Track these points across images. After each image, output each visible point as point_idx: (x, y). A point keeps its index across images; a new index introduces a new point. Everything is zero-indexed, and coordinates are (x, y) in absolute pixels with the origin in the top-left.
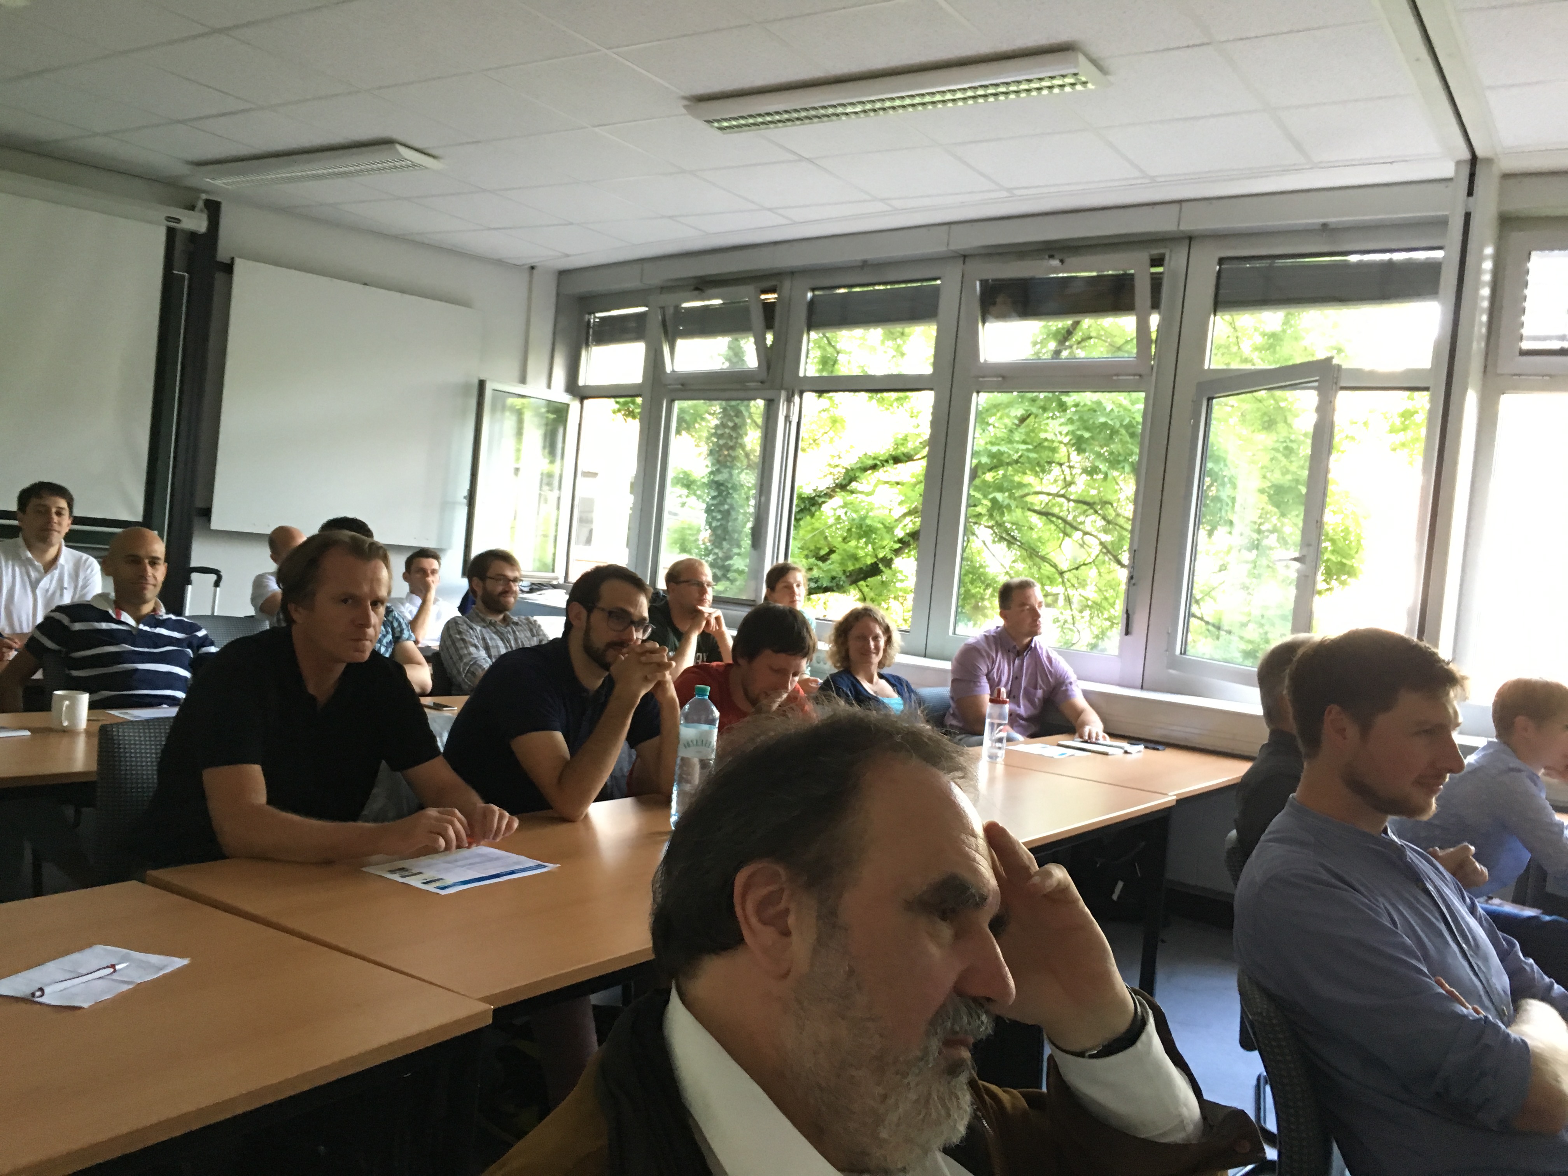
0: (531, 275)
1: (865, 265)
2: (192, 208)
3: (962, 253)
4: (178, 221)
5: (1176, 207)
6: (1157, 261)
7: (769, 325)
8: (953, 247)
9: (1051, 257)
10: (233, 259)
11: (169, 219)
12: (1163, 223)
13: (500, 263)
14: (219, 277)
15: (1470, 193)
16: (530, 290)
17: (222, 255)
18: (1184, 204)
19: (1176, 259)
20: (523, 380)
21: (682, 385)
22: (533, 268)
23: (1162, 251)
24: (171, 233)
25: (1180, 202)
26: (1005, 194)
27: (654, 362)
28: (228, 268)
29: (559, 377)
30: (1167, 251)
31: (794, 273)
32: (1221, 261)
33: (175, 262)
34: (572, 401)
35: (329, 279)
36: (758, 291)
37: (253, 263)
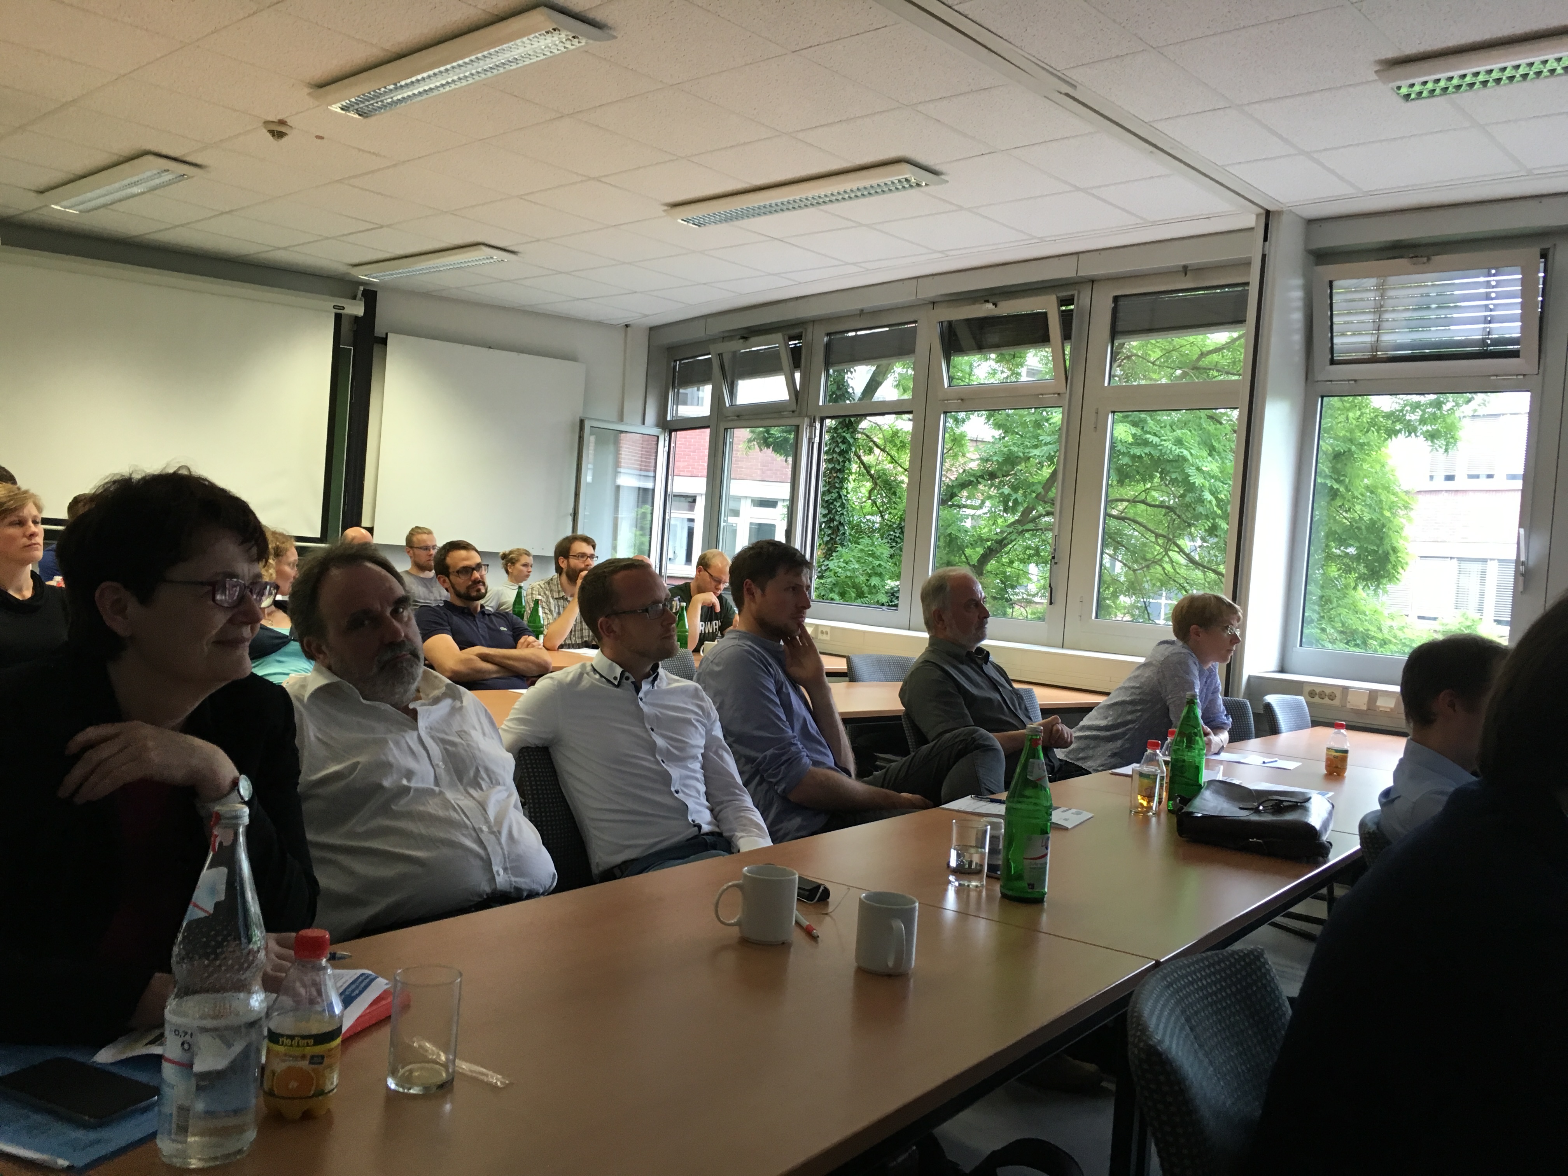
0: (626, 332)
1: (862, 312)
2: (354, 298)
3: (932, 300)
4: (343, 308)
5: (1075, 257)
6: (1069, 301)
7: (796, 364)
8: (920, 296)
9: (987, 301)
10: (387, 334)
11: (335, 307)
12: (1066, 271)
13: (599, 324)
14: (377, 349)
15: (1265, 239)
16: (625, 343)
17: (379, 331)
18: (1081, 255)
19: (1084, 298)
20: (621, 419)
21: (738, 416)
22: (627, 326)
23: (1070, 293)
24: (338, 318)
25: (1077, 253)
26: (940, 255)
27: (717, 400)
28: (384, 341)
29: (651, 416)
30: (1076, 293)
31: (814, 321)
32: (1116, 299)
33: (342, 339)
34: (661, 433)
35: (460, 345)
36: (786, 337)
37: (402, 336)
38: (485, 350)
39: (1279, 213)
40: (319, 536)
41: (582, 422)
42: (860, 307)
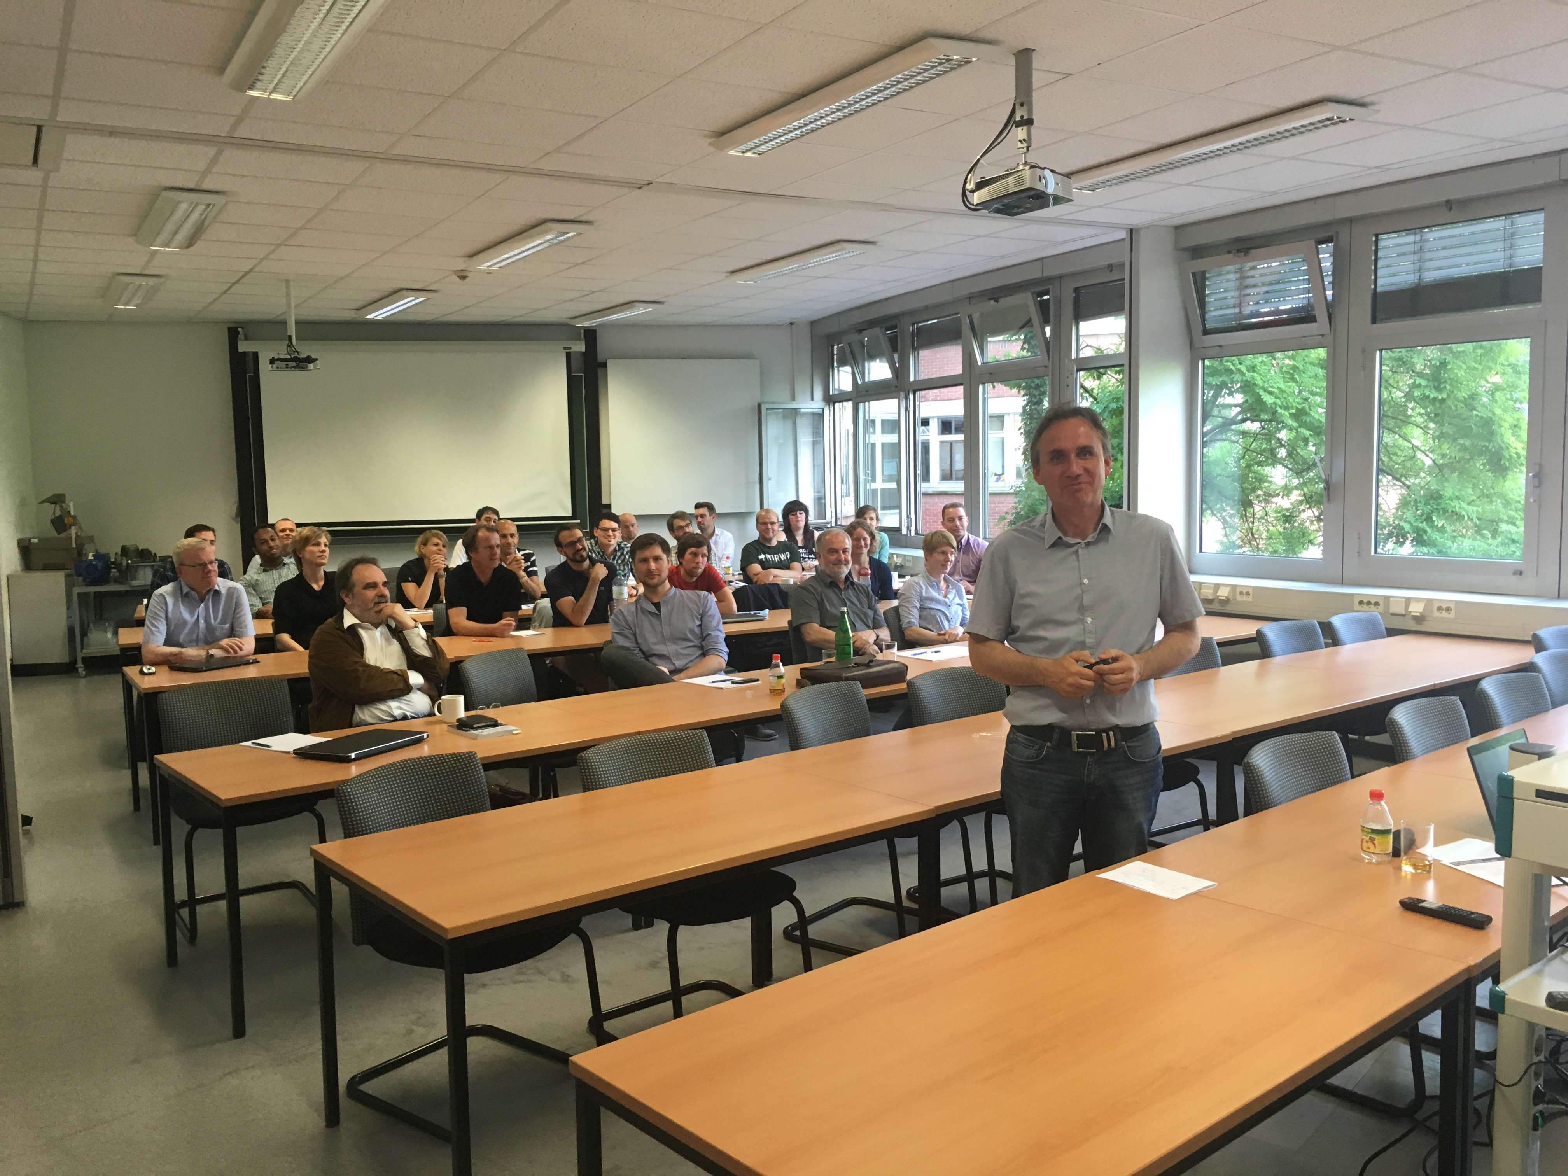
0: (791, 329)
1: (926, 307)
2: (578, 339)
4: (570, 348)
5: (1039, 263)
7: (895, 349)
10: (606, 360)
11: (564, 348)
13: (768, 326)
14: (600, 371)
16: (791, 337)
17: (600, 358)
20: (793, 399)
21: (867, 391)
22: (791, 324)
23: (1047, 287)
24: (568, 355)
25: (1042, 259)
27: (855, 378)
28: (605, 365)
29: (818, 393)
30: (1051, 287)
31: (903, 314)
32: (1077, 290)
33: (573, 369)
34: (826, 406)
35: (660, 360)
36: (883, 329)
37: (617, 360)
38: (681, 360)
39: (1139, 230)
40: (570, 515)
41: (759, 406)
42: (926, 304)
